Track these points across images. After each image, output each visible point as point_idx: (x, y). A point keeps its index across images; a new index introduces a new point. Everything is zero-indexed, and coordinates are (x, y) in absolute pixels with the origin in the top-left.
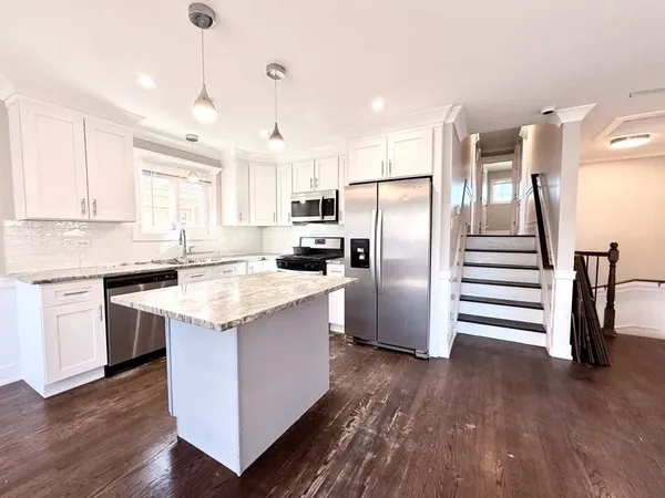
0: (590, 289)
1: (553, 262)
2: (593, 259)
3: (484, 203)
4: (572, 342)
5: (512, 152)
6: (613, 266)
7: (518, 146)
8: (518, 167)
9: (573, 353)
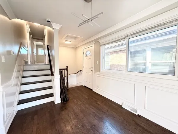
0: (63, 78)
1: (54, 73)
2: (63, 70)
3: (35, 54)
4: (61, 97)
5: (43, 40)
6: (67, 72)
7: (44, 38)
8: (44, 44)
9: (61, 100)
